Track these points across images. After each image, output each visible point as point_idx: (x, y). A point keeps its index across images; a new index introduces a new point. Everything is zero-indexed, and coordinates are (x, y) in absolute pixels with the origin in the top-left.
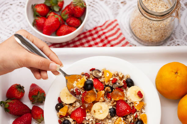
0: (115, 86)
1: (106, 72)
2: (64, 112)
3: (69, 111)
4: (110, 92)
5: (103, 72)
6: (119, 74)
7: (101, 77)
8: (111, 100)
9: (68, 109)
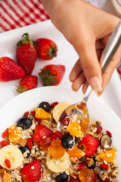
0: (97, 169)
1: (112, 152)
2: (40, 115)
3: (45, 121)
4: (87, 166)
5: (111, 149)
6: (116, 171)
7: (103, 148)
8: (78, 170)
9: (46, 119)
